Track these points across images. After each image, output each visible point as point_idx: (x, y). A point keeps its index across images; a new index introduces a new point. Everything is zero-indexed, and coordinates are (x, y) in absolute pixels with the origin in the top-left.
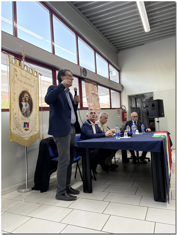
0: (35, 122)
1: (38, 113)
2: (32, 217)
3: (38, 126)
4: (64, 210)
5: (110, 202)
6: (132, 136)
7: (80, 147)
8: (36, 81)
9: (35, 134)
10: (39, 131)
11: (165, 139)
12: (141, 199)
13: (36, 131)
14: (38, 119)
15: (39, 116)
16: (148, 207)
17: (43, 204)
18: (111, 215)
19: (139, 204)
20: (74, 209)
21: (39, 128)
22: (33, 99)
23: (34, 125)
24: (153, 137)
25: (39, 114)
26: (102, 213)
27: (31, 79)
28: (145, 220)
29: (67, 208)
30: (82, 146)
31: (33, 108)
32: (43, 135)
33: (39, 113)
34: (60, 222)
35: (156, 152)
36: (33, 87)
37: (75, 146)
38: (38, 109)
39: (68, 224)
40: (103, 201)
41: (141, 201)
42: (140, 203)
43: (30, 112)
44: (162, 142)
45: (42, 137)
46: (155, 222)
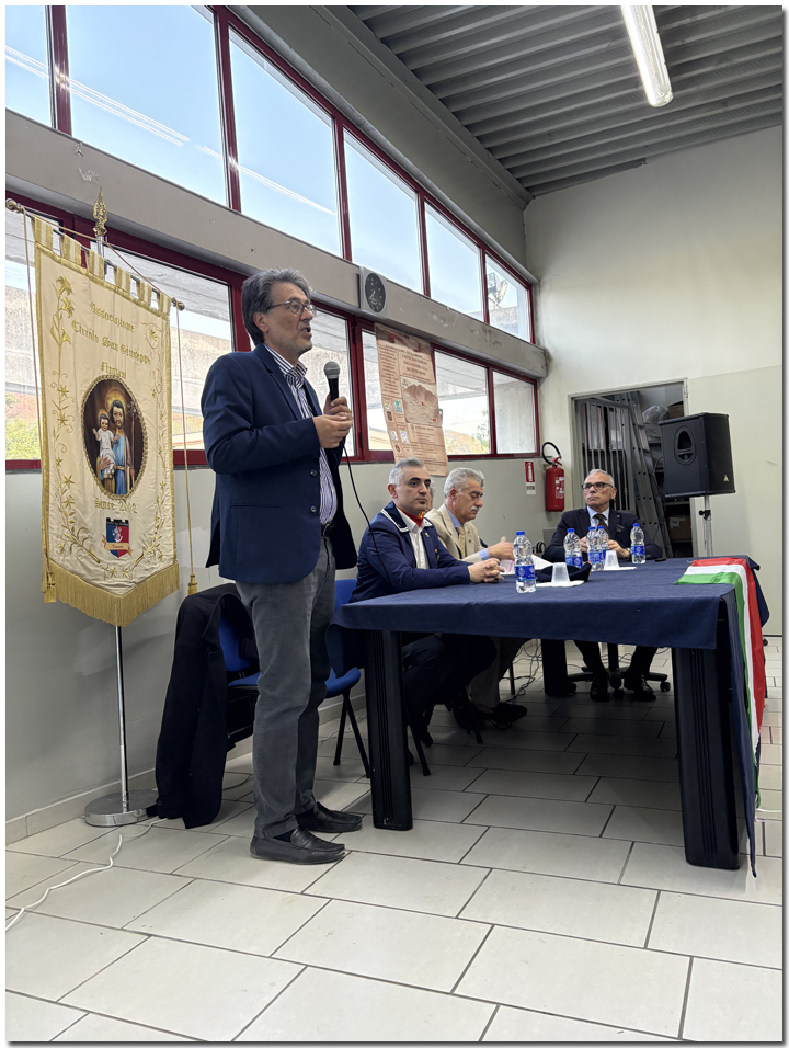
0: (157, 519)
1: (169, 480)
2: (150, 936)
3: (170, 534)
4: (291, 902)
5: (492, 869)
6: (590, 578)
7: (359, 628)
8: (158, 334)
9: (156, 573)
10: (175, 558)
11: (734, 592)
12: (628, 857)
13: (160, 557)
14: (168, 505)
15: (173, 490)
16: (659, 891)
17: (196, 879)
18: (493, 925)
19: (620, 879)
20: (331, 899)
21: (172, 547)
22: (144, 415)
23: (152, 531)
24: (682, 580)
25: (172, 481)
26: (457, 917)
27: (137, 324)
28: (645, 948)
29: (302, 893)
30: (366, 626)
31: (148, 455)
32: (193, 576)
33: (172, 477)
34: (270, 957)
35: (695, 647)
36: (146, 360)
37: (336, 625)
38: (168, 459)
39: (307, 966)
40: (459, 863)
41: (626, 862)
42: (622, 875)
43: (133, 472)
44: (722, 604)
45: (190, 585)
46: (692, 957)
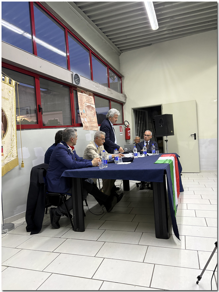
2: (8, 267)
3: (16, 149)
4: (49, 255)
5: (105, 242)
7: (69, 177)
8: (11, 92)
9: (11, 161)
10: (17, 156)
12: (141, 237)
13: (13, 156)
14: (15, 141)
15: (16, 137)
16: (148, 246)
17: (22, 249)
18: (104, 258)
19: (139, 243)
20: (61, 253)
22: (7, 115)
23: (10, 149)
27: (4, 89)
28: (143, 262)
29: (53, 252)
32: (22, 161)
33: (16, 133)
34: (42, 271)
35: (158, 182)
39: (52, 273)
40: (96, 241)
43: (4, 132)
